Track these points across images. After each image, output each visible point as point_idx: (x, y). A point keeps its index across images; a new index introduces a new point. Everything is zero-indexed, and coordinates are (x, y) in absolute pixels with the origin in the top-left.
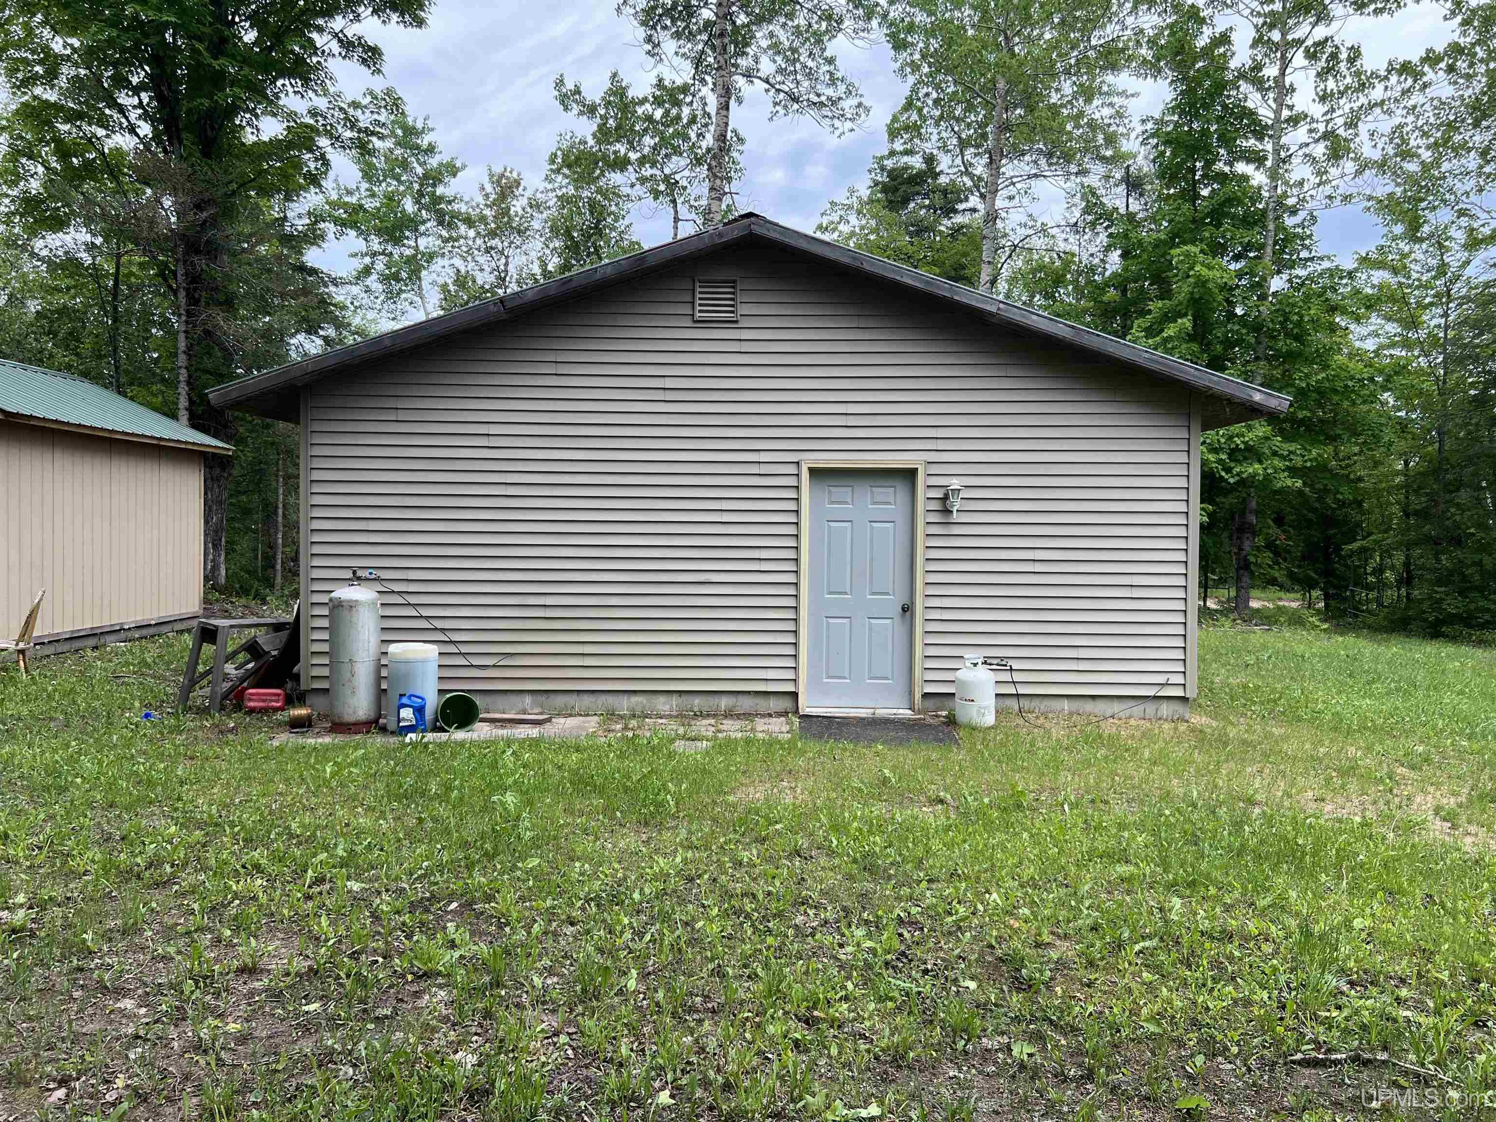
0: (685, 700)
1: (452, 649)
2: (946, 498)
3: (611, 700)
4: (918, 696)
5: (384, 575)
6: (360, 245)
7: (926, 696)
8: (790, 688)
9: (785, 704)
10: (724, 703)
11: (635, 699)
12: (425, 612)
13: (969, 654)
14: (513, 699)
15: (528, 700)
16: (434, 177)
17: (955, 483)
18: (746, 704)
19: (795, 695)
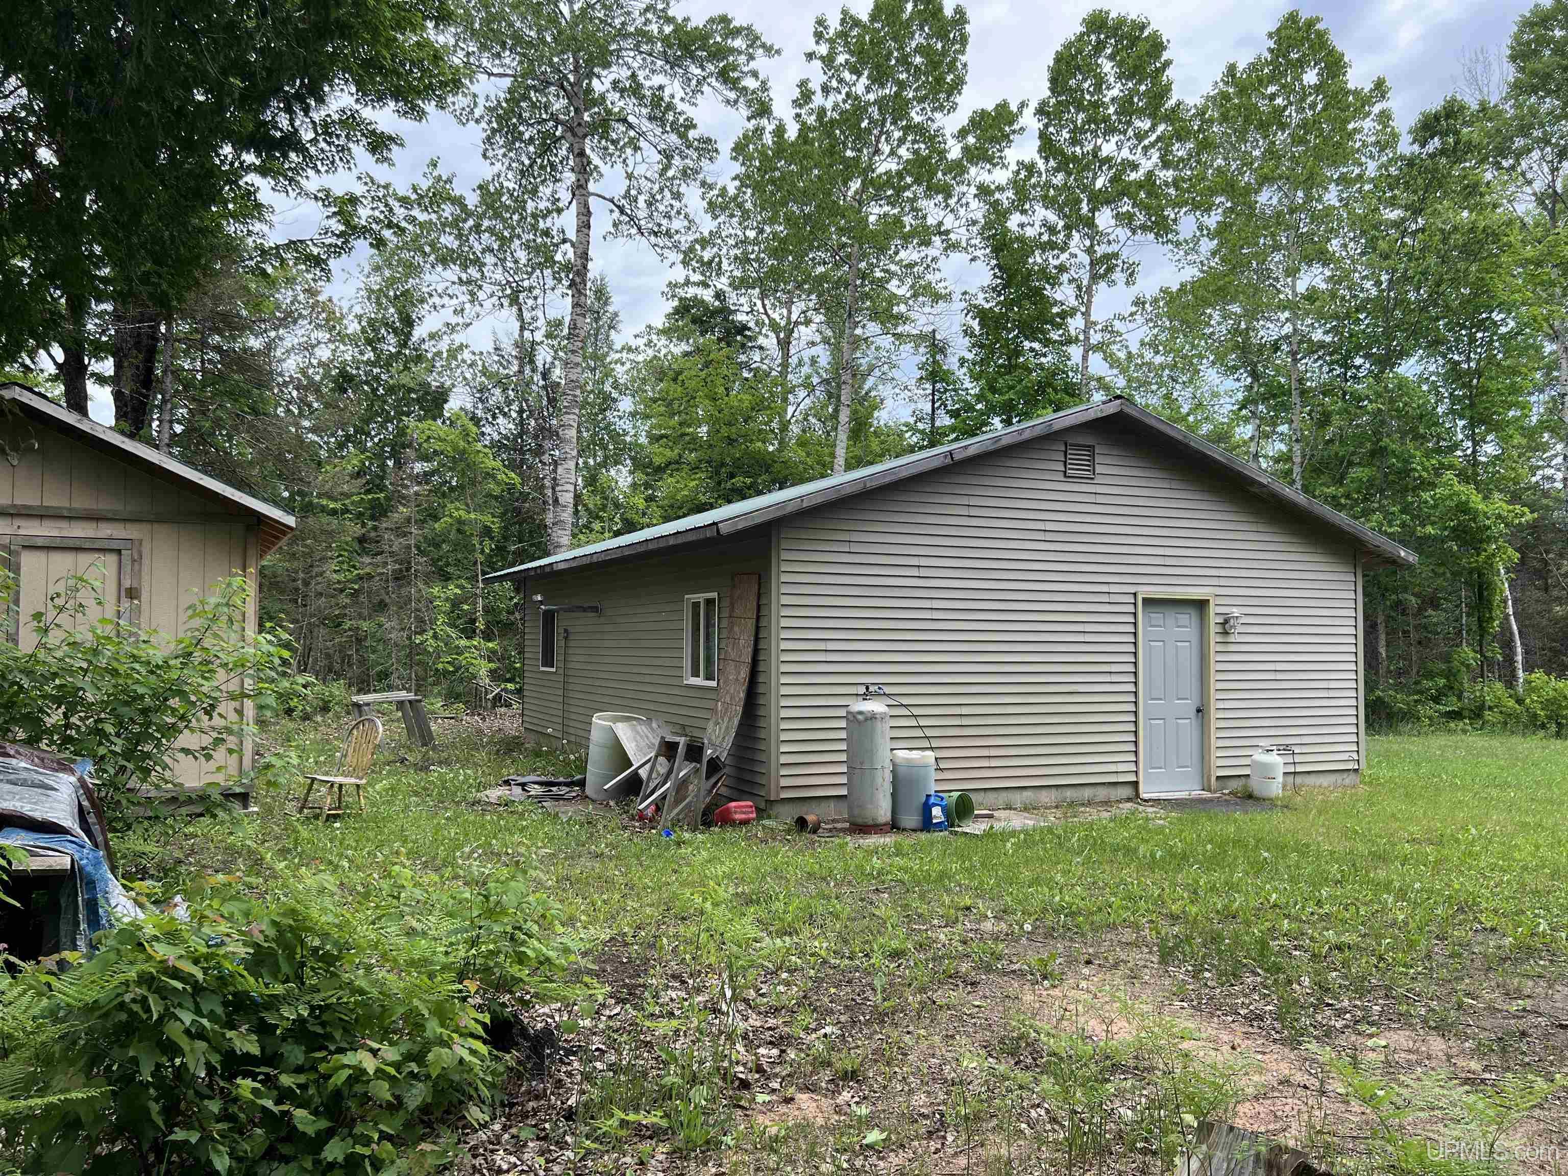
2: (1226, 621)
3: (1009, 796)
4: (1213, 779)
7: (1218, 778)
8: (1132, 778)
9: (1127, 792)
10: (1087, 793)
11: (1027, 794)
13: (1263, 743)
17: (1236, 612)
18: (1102, 793)
19: (1135, 784)
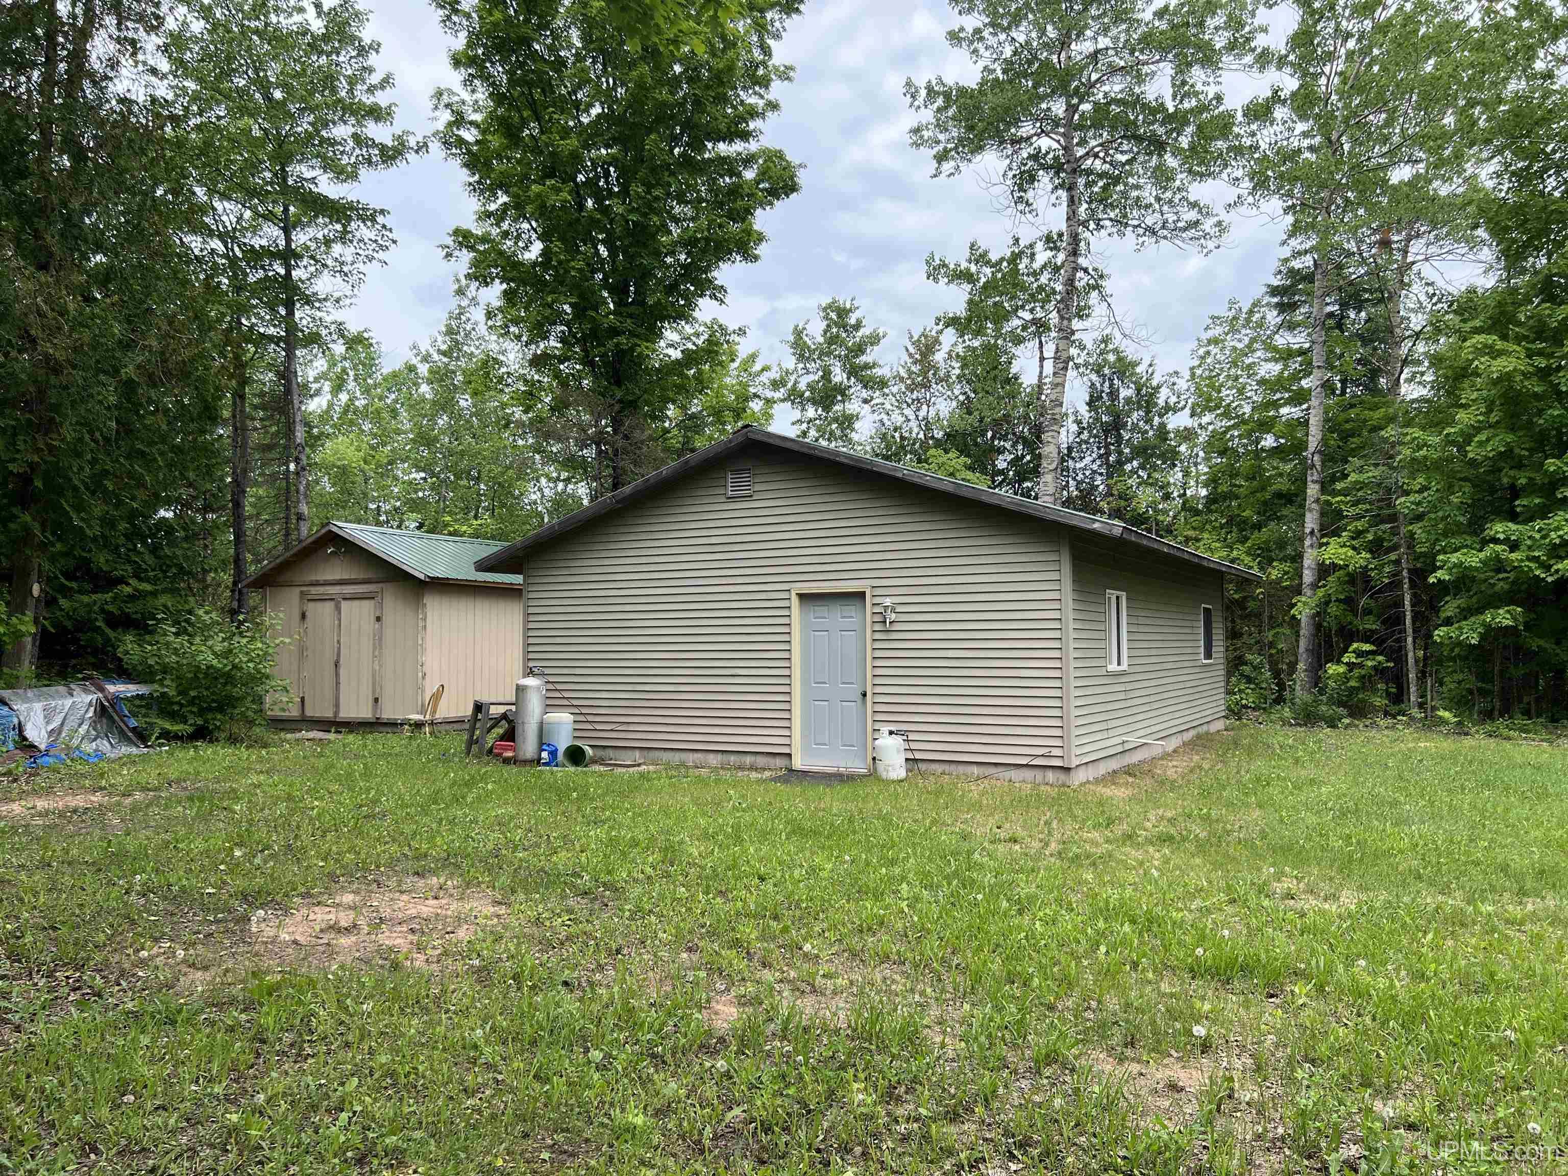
0: (725, 757)
1: (582, 718)
3: (683, 756)
5: (547, 671)
6: (797, 414)
8: (787, 750)
9: (784, 762)
10: (748, 760)
12: (566, 695)
14: (630, 753)
15: (637, 754)
16: (860, 349)
17: (888, 601)
19: (789, 756)
